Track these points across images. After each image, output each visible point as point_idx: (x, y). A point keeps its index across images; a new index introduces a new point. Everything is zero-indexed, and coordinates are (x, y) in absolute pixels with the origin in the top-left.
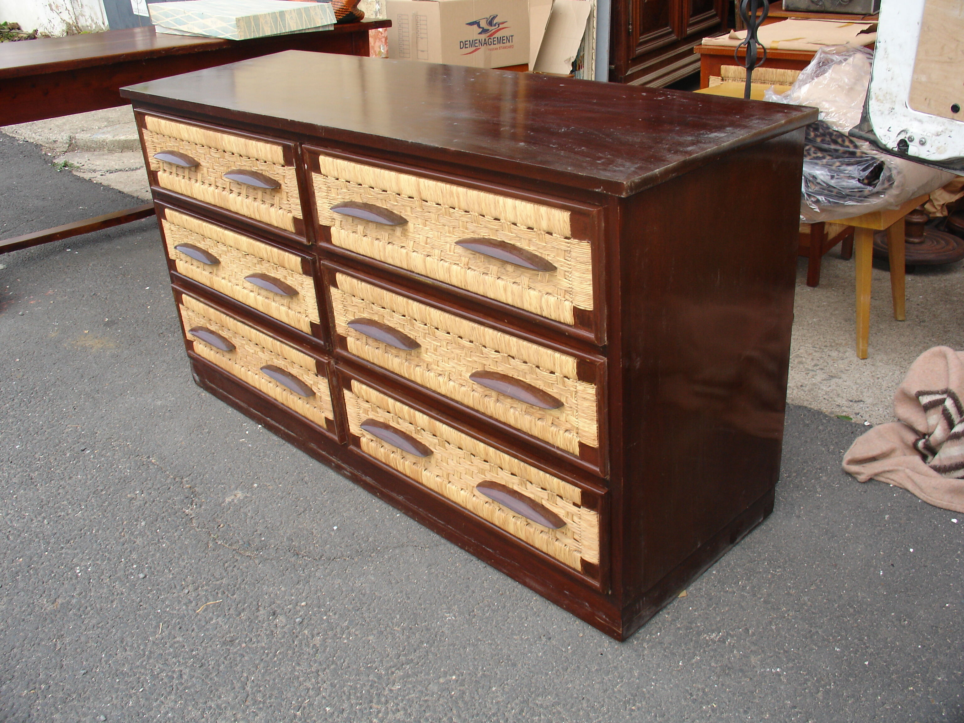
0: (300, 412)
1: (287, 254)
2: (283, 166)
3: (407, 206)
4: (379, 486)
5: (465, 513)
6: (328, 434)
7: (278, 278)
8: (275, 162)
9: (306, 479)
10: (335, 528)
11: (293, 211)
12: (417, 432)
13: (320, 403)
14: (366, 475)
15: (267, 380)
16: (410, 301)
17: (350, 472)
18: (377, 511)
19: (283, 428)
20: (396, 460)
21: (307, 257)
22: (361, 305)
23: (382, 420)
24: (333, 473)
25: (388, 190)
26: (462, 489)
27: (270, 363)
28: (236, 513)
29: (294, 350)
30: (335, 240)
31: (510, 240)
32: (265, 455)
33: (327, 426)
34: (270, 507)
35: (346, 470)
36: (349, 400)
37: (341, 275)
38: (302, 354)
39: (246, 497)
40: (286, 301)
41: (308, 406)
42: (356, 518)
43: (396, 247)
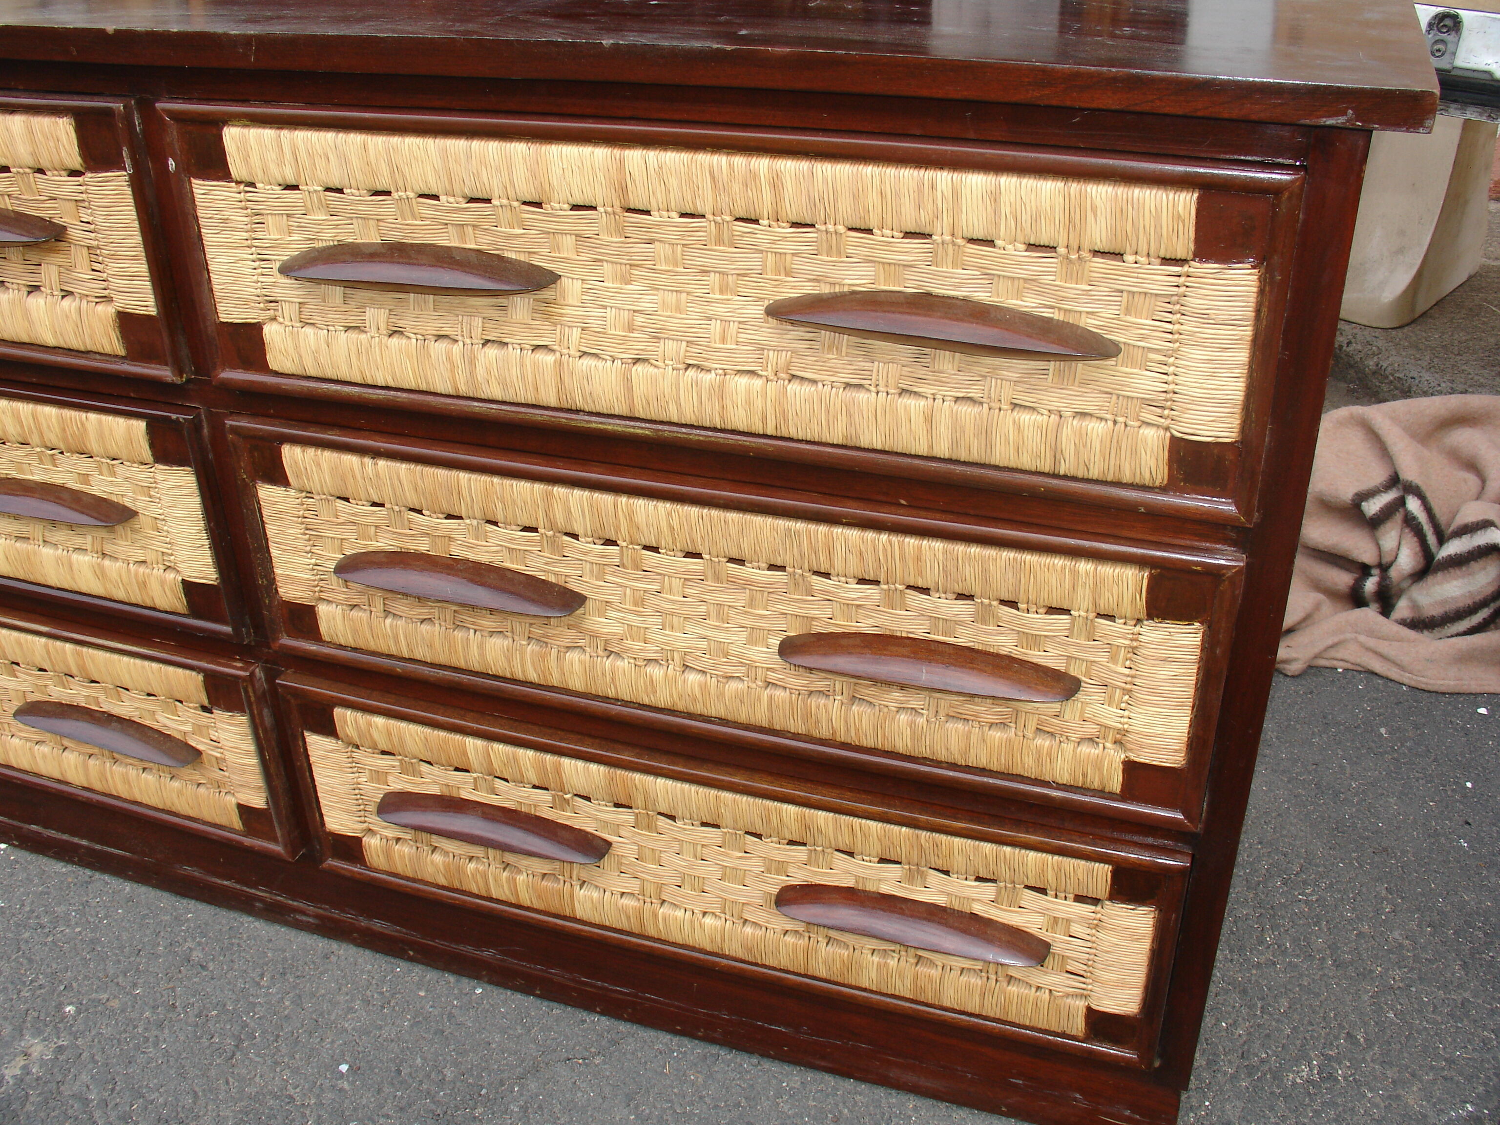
0: (153, 801)
1: (93, 416)
2: (74, 173)
3: (563, 233)
4: (416, 937)
5: (717, 963)
6: (248, 841)
7: (59, 482)
8: (44, 164)
9: (197, 955)
10: (344, 1068)
11: (115, 297)
12: (561, 803)
13: (217, 775)
14: (370, 917)
15: (28, 740)
16: (559, 491)
17: (317, 916)
18: (422, 994)
19: (84, 842)
20: (485, 876)
21: (174, 416)
22: (370, 520)
23: (435, 790)
24: (257, 924)
25: (496, 193)
26: (705, 913)
27: (37, 697)
28: (52, 1104)
29: (126, 659)
30: (275, 361)
31: (956, 287)
32: (56, 921)
33: (245, 823)
34: (141, 1059)
35: (303, 913)
36: (325, 758)
37: (297, 450)
38: (155, 665)
39: (60, 1049)
40: (89, 539)
41: (176, 784)
42: (380, 1028)
43: (513, 353)
